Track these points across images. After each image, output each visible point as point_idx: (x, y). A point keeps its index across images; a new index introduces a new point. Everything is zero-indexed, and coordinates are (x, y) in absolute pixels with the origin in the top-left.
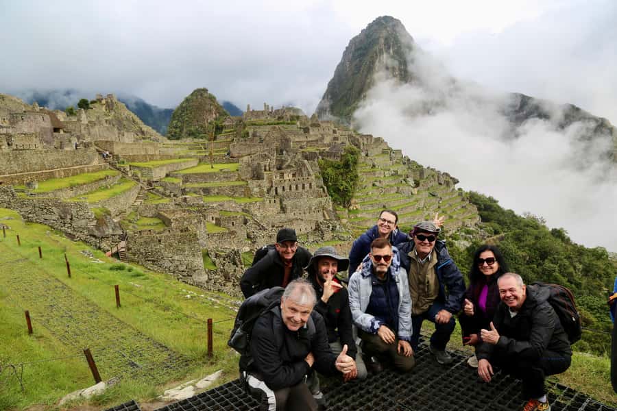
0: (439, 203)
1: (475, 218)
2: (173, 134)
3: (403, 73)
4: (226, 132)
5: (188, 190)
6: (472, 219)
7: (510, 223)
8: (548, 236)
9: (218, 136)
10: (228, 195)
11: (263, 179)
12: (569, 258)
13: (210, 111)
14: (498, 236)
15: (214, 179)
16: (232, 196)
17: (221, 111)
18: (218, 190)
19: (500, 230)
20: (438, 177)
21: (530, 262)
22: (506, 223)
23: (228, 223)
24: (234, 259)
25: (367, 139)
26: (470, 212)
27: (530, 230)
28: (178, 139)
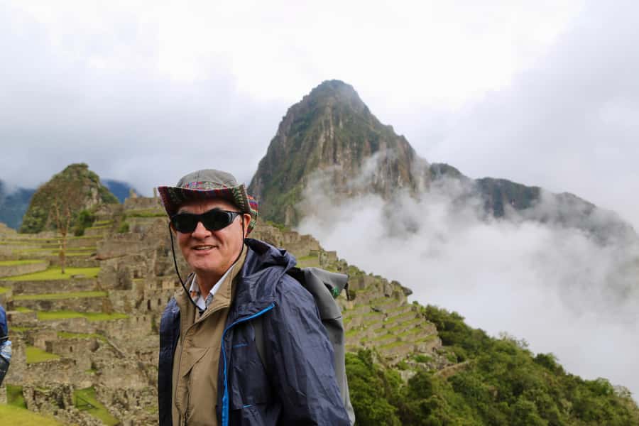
0: (384, 321)
1: (432, 340)
2: (31, 225)
3: (356, 152)
4: (98, 225)
5: (18, 304)
6: (429, 342)
7: (479, 347)
8: (527, 364)
9: (87, 230)
10: (78, 311)
11: (131, 288)
12: (553, 393)
13: (90, 195)
14: (461, 364)
15: (61, 289)
16: (84, 312)
17: (106, 196)
18: (65, 303)
19: (465, 356)
20: (384, 287)
21: (500, 398)
22: (472, 347)
23: (63, 348)
24: (62, 398)
25: (291, 237)
26: (426, 332)
27: (503, 355)
28: (37, 232)
